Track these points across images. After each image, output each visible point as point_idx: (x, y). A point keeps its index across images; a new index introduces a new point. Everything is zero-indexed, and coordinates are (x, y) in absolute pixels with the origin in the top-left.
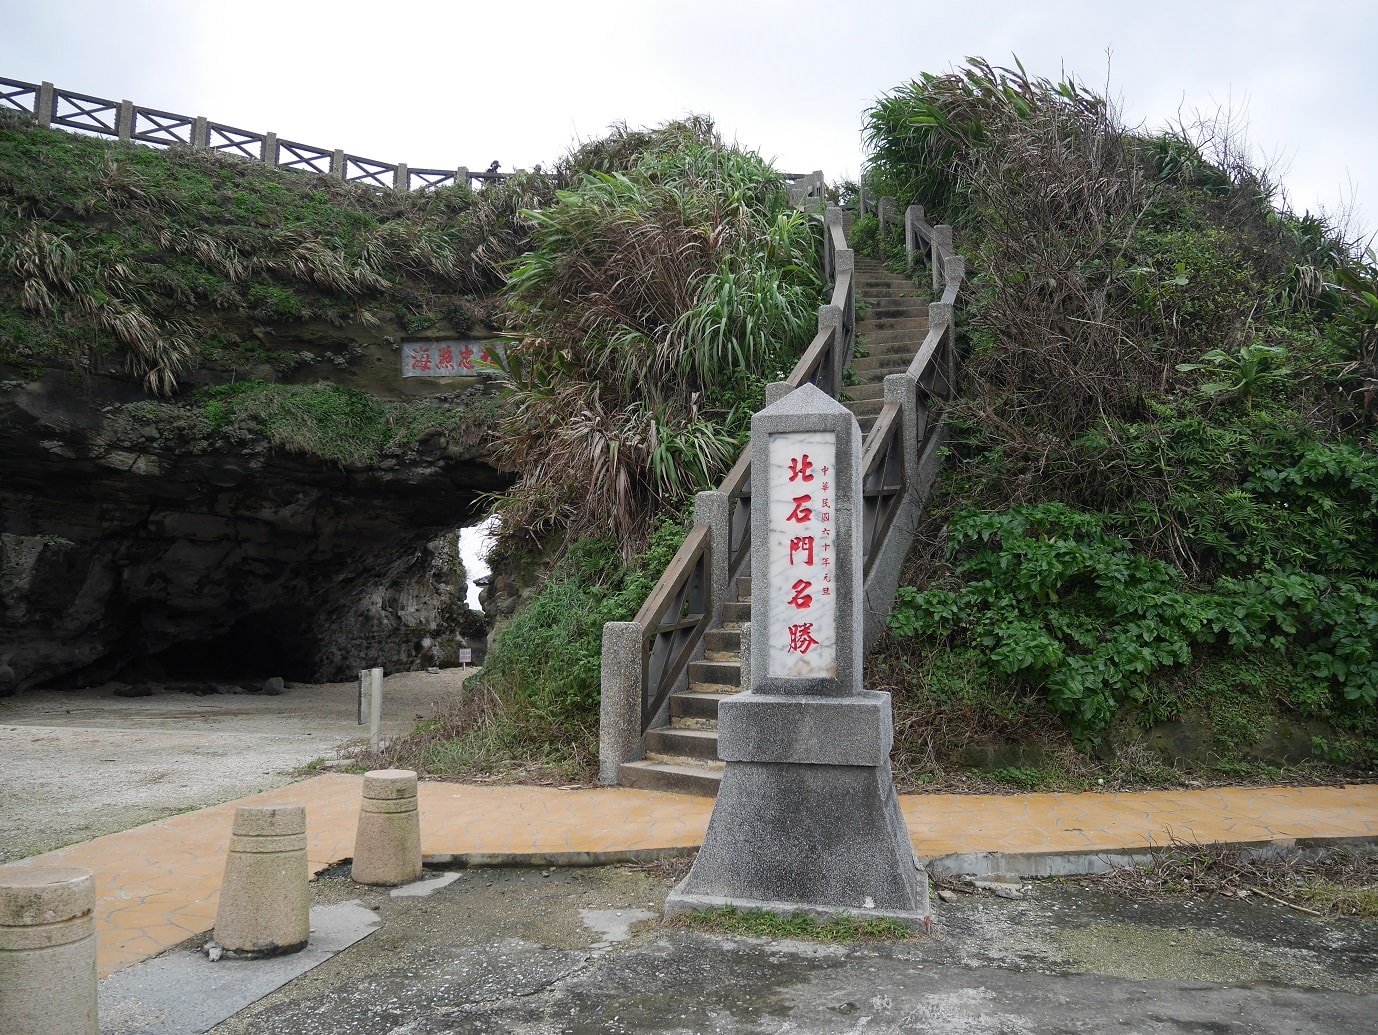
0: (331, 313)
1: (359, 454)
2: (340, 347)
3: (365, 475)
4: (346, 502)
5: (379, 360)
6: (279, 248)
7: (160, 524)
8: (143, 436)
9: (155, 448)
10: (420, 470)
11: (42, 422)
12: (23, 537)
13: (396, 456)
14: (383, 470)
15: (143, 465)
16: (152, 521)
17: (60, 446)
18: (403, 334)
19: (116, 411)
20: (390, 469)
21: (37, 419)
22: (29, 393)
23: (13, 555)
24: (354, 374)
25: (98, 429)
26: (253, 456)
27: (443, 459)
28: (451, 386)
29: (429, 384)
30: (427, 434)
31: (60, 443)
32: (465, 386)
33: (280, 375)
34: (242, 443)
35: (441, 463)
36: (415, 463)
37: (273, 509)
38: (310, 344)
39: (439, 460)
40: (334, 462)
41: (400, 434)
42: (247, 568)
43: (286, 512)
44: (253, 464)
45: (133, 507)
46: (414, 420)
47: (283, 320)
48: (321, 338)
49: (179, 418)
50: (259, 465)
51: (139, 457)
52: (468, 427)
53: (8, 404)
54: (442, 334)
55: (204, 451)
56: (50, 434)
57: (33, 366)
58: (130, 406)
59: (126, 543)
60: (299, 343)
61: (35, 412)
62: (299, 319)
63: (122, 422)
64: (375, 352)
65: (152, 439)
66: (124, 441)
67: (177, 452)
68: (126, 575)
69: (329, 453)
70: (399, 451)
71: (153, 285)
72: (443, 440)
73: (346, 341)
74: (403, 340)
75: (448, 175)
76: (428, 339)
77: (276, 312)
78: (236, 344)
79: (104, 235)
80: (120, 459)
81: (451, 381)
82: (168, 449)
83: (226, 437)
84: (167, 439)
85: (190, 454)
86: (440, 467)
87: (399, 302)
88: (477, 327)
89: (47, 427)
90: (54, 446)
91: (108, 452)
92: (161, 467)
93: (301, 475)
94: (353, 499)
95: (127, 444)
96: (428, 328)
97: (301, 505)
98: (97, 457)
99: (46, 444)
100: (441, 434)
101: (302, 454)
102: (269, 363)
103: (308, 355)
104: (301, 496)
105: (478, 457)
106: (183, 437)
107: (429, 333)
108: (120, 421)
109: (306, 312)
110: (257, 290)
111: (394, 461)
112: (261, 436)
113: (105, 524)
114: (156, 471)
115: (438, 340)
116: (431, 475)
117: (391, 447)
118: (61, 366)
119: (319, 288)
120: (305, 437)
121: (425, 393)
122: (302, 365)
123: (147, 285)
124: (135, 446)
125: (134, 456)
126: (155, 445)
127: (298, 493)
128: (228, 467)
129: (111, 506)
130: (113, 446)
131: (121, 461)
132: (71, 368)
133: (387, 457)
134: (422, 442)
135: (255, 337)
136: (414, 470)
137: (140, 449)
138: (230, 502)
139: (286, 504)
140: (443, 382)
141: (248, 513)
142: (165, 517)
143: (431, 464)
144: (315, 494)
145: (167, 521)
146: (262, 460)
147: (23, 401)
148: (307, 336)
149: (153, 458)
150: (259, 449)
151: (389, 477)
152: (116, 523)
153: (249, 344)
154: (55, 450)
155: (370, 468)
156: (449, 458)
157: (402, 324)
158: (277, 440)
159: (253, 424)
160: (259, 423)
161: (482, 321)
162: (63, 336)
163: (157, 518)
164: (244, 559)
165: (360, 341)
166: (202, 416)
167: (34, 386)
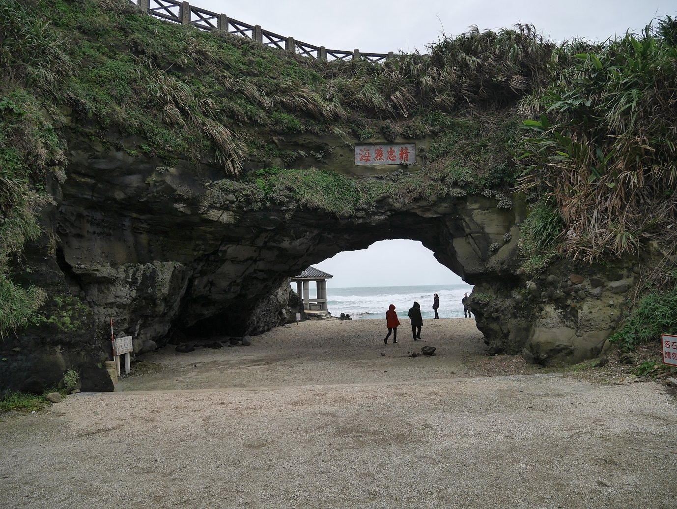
0: (317, 129)
1: (346, 209)
2: (319, 148)
3: (346, 221)
4: (329, 236)
5: (341, 155)
6: (284, 91)
7: (225, 252)
8: (227, 200)
9: (234, 207)
10: (377, 217)
11: (178, 192)
12: (164, 263)
13: (364, 210)
14: (358, 218)
15: (225, 217)
16: (221, 251)
17: (184, 207)
18: (356, 141)
19: (211, 186)
20: (362, 217)
21: (176, 190)
22: (171, 175)
23: (160, 274)
24: (325, 163)
25: (204, 196)
26: (287, 211)
27: (389, 211)
28: (384, 171)
29: (371, 169)
30: (382, 197)
31: (185, 205)
32: (392, 171)
33: (286, 164)
34: (282, 203)
35: (389, 213)
36: (374, 213)
37: (289, 242)
38: (303, 147)
39: (387, 211)
40: (333, 213)
41: (364, 197)
42: (255, 275)
43: (297, 243)
44: (287, 216)
45: (212, 242)
46: (370, 189)
47: (291, 132)
48: (310, 142)
49: (244, 189)
50: (290, 216)
51: (223, 213)
52: (403, 193)
53: (161, 181)
54: (379, 141)
55: (260, 208)
56: (180, 199)
57: (172, 158)
58: (220, 182)
59: (201, 264)
60: (297, 146)
61: (175, 186)
62: (299, 132)
63: (215, 192)
64: (339, 151)
65: (232, 202)
66: (216, 203)
67: (245, 209)
68: (196, 283)
69: (330, 208)
70: (366, 207)
71: (224, 110)
72: (391, 200)
73: (323, 145)
74: (357, 144)
75: (347, 54)
76: (370, 144)
77: (287, 128)
78: (263, 147)
79: (193, 80)
80: (214, 214)
81: (383, 168)
82: (240, 207)
83: (272, 200)
84: (240, 202)
85: (252, 210)
86: (388, 216)
87: (351, 123)
88: (398, 137)
89: (180, 195)
90: (180, 207)
91: (208, 210)
92: (235, 218)
93: (312, 221)
94: (333, 234)
95: (218, 205)
96: (371, 137)
97: (307, 239)
98: (203, 213)
99: (177, 206)
100: (389, 197)
101: (316, 209)
102: (280, 157)
103: (303, 153)
104: (308, 234)
105: (411, 209)
106: (248, 200)
107: (371, 141)
108: (214, 191)
109: (303, 128)
110: (275, 115)
111: (364, 213)
112: (292, 199)
113: (195, 253)
114: (232, 221)
115: (376, 144)
116: (383, 220)
117: (362, 203)
118: (186, 158)
119: (310, 114)
120: (319, 200)
121: (368, 174)
122: (300, 158)
123: (221, 110)
124: (222, 206)
125: (221, 212)
126: (234, 205)
127: (306, 232)
128: (273, 217)
129: (200, 242)
130: (212, 206)
131: (214, 215)
132: (191, 159)
133: (358, 210)
134: (378, 202)
135: (274, 142)
136: (373, 217)
137: (225, 208)
138: (265, 238)
139: (297, 239)
140: (378, 168)
141: (275, 244)
142: (227, 248)
143: (383, 214)
144: (316, 232)
145: (229, 251)
146: (292, 213)
147: (168, 180)
148: (301, 142)
149: (231, 213)
150: (291, 207)
151: (360, 221)
152: (201, 252)
153: (271, 146)
154: (182, 209)
155: (350, 217)
156: (394, 210)
157: (356, 135)
158: (303, 201)
159: (287, 192)
160: (291, 192)
161: (401, 134)
162: (186, 139)
163: (224, 248)
164: (255, 270)
165: (330, 145)
166: (257, 188)
167: (173, 170)
